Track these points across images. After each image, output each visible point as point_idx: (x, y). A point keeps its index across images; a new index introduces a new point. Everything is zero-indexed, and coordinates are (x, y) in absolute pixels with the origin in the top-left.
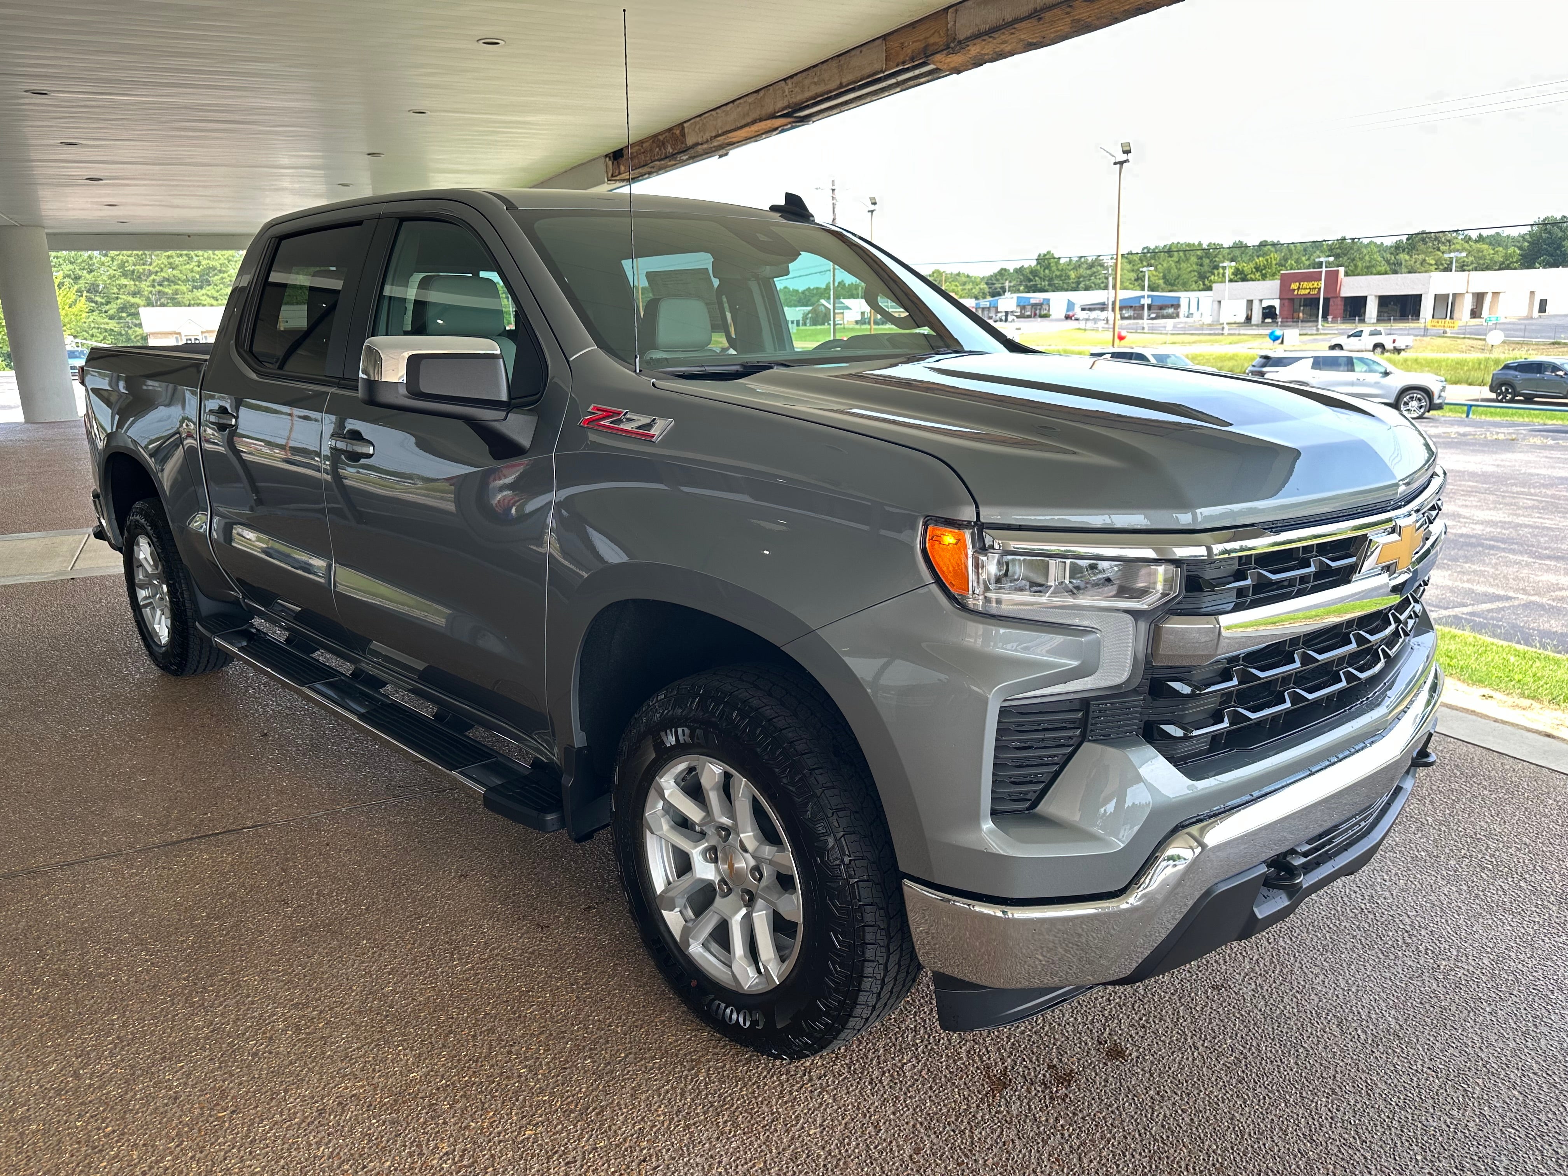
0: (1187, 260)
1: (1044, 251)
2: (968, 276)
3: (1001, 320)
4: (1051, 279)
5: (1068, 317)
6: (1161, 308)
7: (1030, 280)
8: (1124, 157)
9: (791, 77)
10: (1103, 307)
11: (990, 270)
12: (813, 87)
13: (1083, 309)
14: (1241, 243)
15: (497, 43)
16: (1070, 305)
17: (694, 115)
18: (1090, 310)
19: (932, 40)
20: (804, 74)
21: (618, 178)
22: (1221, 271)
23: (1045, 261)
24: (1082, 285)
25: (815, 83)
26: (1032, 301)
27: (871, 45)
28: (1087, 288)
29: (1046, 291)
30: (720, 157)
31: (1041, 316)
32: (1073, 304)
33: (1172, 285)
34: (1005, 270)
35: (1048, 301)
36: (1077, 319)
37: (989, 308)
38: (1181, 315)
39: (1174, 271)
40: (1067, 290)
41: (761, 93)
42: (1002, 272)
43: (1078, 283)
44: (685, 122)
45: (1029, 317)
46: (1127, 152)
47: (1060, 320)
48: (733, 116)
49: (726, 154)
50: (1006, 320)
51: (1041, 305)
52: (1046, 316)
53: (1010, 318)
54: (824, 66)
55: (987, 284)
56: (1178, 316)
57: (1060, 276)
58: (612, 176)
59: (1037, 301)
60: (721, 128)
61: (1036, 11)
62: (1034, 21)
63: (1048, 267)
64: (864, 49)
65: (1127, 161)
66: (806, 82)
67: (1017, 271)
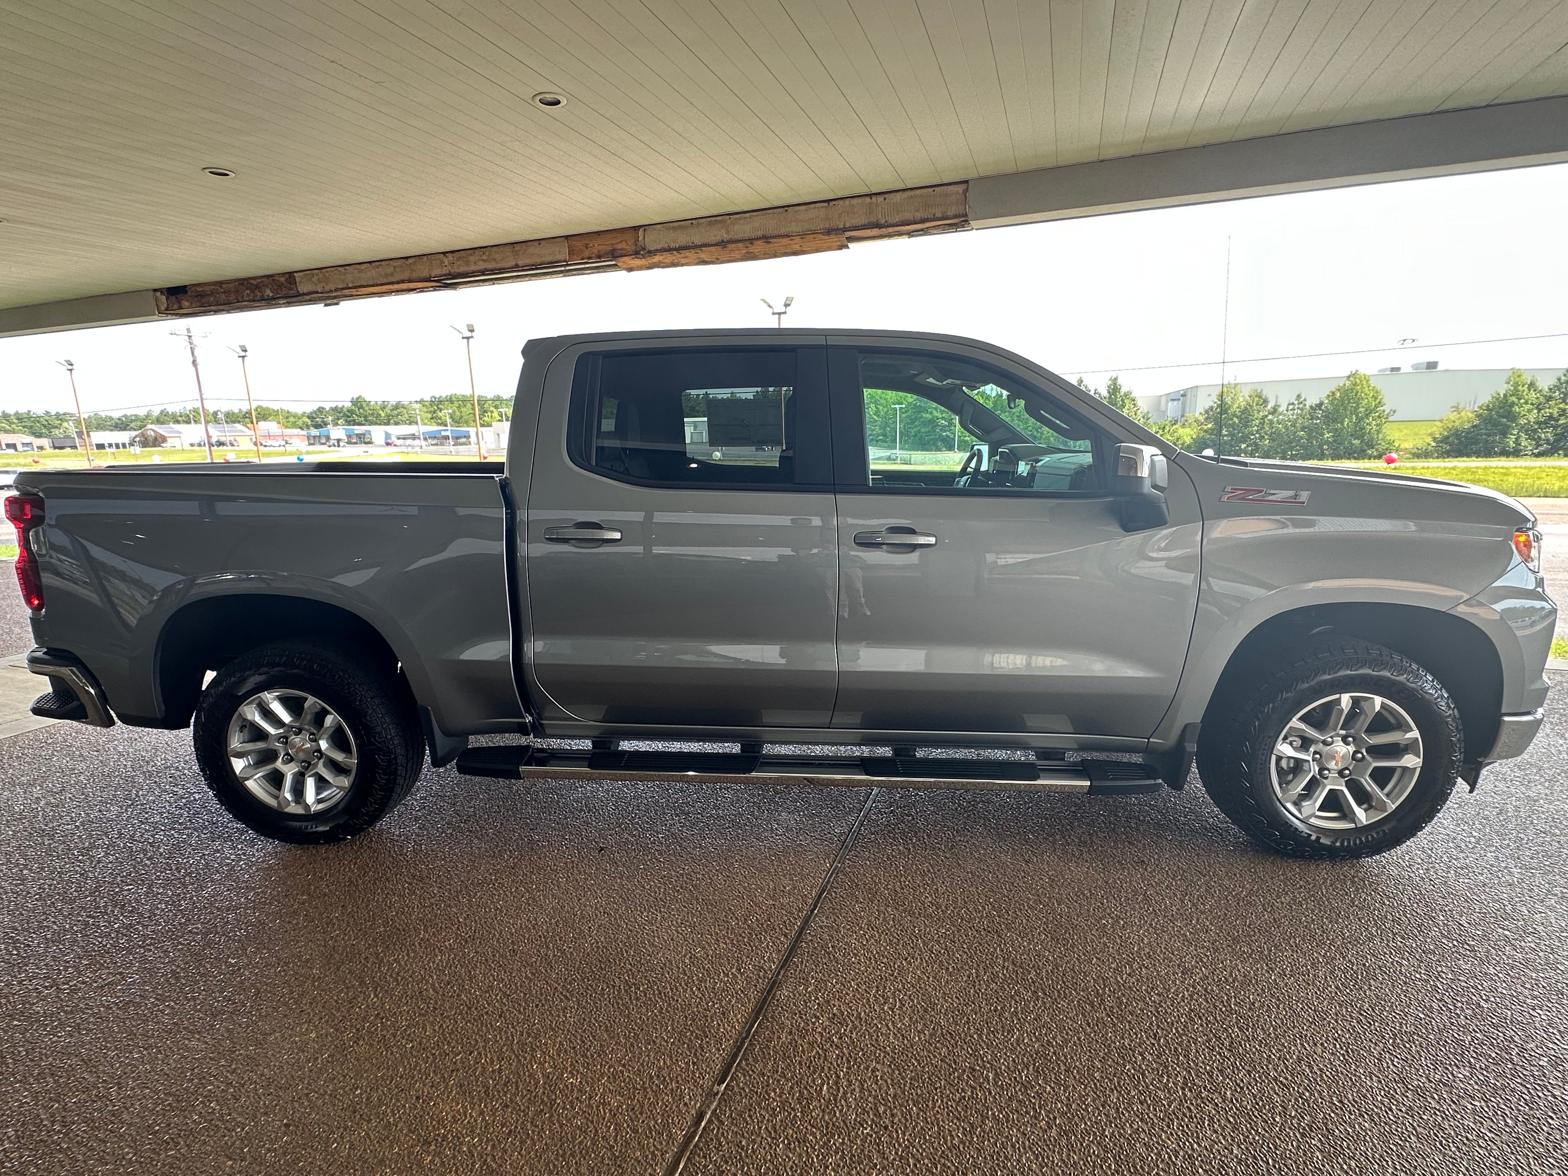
0: (465, 406)
1: (356, 396)
2: (288, 412)
3: (334, 446)
4: (365, 417)
5: (388, 444)
6: (458, 438)
7: (349, 417)
8: (469, 334)
9: (452, 252)
10: (414, 437)
11: (310, 408)
12: (481, 263)
13: (399, 438)
14: (499, 396)
15: (227, 175)
16: (388, 435)
17: (315, 267)
18: (404, 439)
19: (619, 246)
20: (472, 251)
21: (177, 312)
22: (489, 414)
23: (358, 402)
24: (392, 421)
25: (484, 260)
26: (356, 432)
27: (552, 241)
28: (396, 424)
29: (364, 425)
30: (326, 305)
31: (365, 443)
32: (390, 435)
33: (459, 423)
34: (323, 408)
35: (369, 432)
36: (395, 445)
37: (319, 437)
38: (472, 443)
39: (458, 413)
40: (380, 424)
41: (411, 261)
42: (320, 410)
43: (389, 420)
44: (296, 272)
45: (356, 443)
46: (472, 331)
47: (382, 446)
48: (371, 274)
49: (337, 304)
50: (339, 446)
51: (364, 434)
52: (370, 443)
53: (341, 444)
54: (495, 249)
55: (309, 417)
56: (470, 443)
57: (373, 414)
58: (167, 309)
59: (360, 432)
60: (352, 282)
61: (723, 241)
62: (719, 248)
63: (361, 407)
64: (543, 243)
65: (472, 337)
66: (472, 258)
67: (332, 409)
